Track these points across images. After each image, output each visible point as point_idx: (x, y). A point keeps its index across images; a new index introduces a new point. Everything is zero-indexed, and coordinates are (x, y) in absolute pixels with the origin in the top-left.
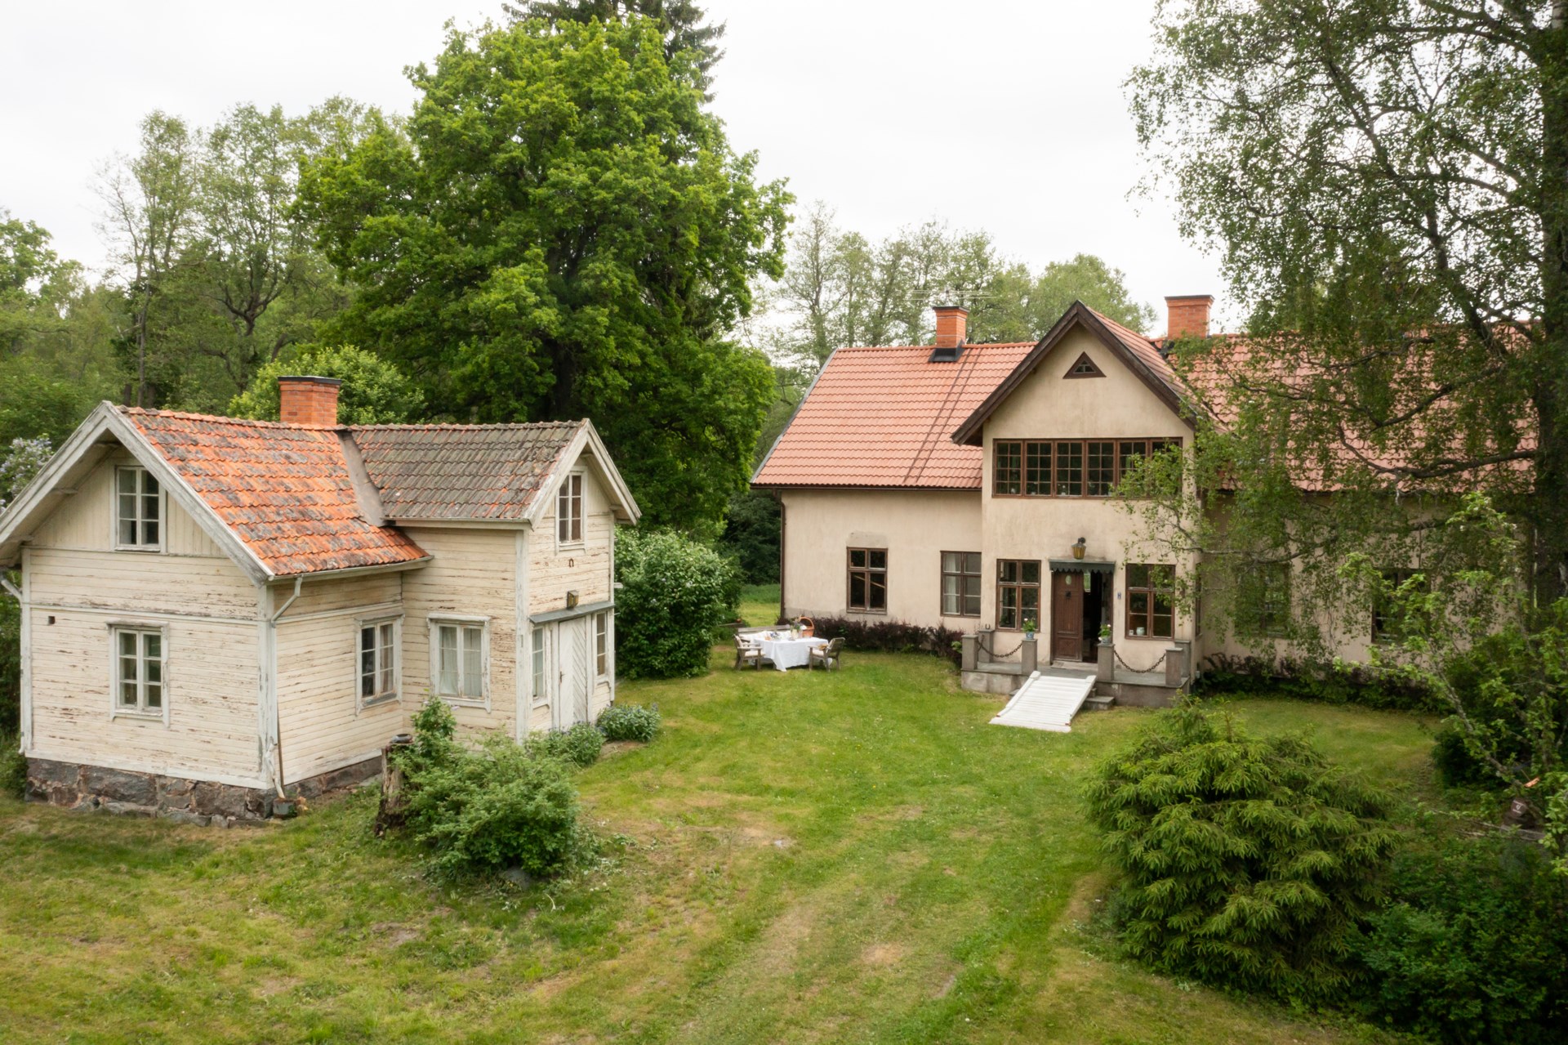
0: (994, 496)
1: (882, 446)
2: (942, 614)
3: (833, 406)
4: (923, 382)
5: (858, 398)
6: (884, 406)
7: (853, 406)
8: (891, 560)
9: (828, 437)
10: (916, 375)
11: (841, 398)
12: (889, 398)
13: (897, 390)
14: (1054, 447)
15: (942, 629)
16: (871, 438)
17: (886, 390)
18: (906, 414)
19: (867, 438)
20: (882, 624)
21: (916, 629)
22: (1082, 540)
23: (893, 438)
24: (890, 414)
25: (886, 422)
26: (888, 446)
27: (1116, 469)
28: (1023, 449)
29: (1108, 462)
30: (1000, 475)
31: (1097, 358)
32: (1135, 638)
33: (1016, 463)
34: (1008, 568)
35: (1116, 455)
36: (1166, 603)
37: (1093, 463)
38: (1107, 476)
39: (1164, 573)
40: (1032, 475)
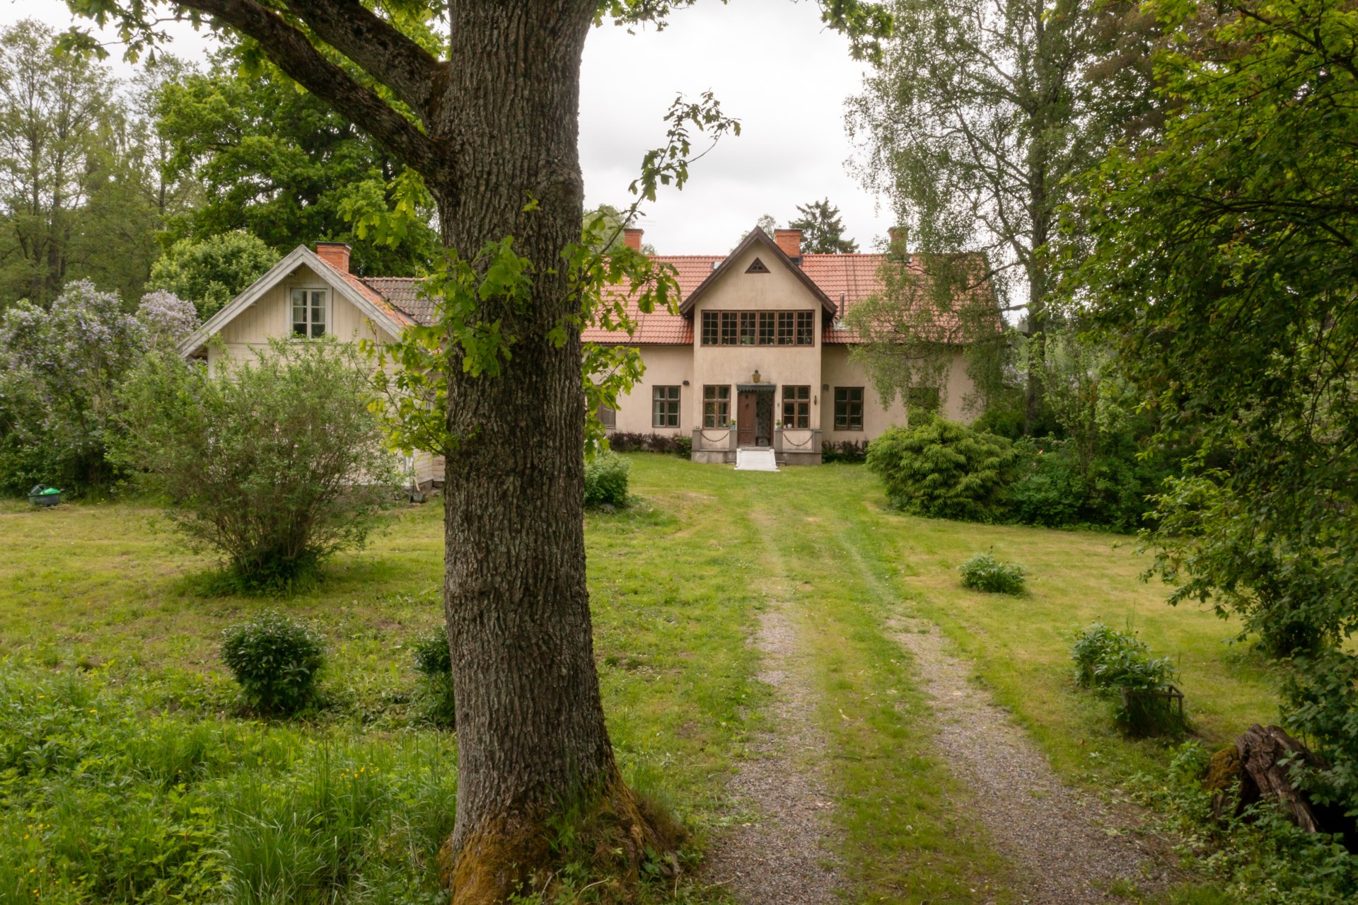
0: (702, 346)
2: (653, 426)
15: (654, 435)
20: (615, 434)
21: (639, 435)
22: (757, 372)
27: (776, 328)
28: (720, 316)
29: (771, 324)
30: (705, 332)
31: (766, 261)
32: (788, 429)
33: (715, 325)
34: (709, 391)
35: (776, 320)
36: (805, 409)
37: (763, 325)
38: (771, 333)
39: (804, 391)
40: (725, 333)
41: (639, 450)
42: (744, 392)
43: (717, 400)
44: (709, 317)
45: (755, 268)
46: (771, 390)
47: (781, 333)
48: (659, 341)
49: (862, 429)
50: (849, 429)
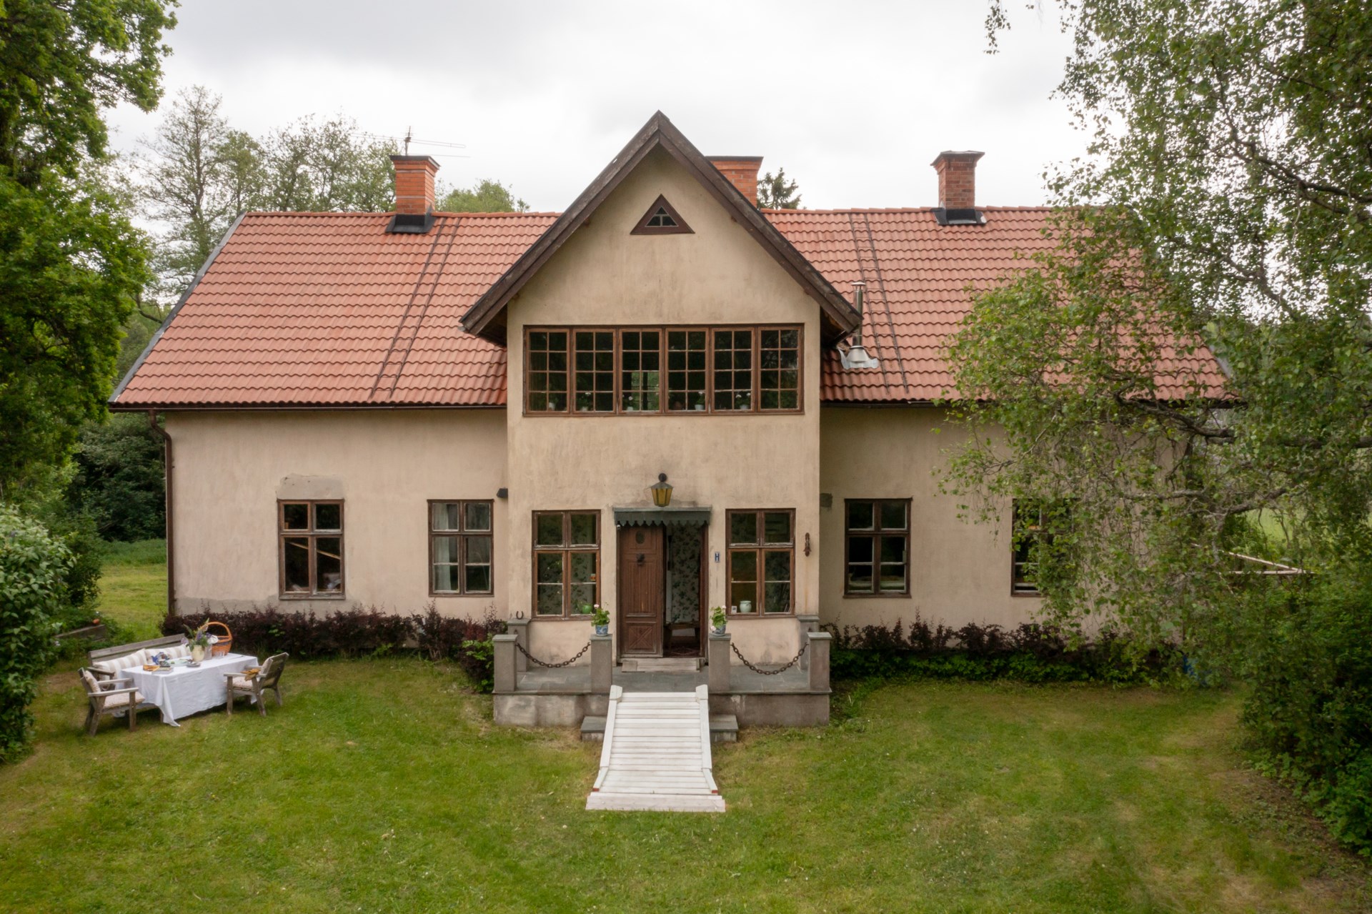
0: (525, 415)
1: (329, 345)
2: (431, 593)
3: (246, 289)
4: (380, 259)
5: (284, 279)
6: (326, 290)
7: (278, 289)
8: (351, 516)
9: (242, 333)
10: (369, 249)
11: (259, 279)
12: (331, 280)
13: (344, 269)
14: (618, 339)
15: (433, 615)
16: (310, 334)
17: (328, 269)
18: (361, 300)
19: (302, 333)
20: (340, 617)
21: (396, 619)
22: (663, 478)
23: (344, 334)
24: (336, 300)
25: (331, 311)
26: (339, 345)
27: (710, 371)
28: (571, 340)
29: (698, 361)
30: (534, 382)
31: (683, 203)
32: (740, 616)
33: (559, 362)
34: (547, 525)
35: (710, 351)
36: (781, 564)
37: (676, 361)
38: (698, 381)
39: (781, 522)
40: (584, 382)
42: (629, 526)
43: (566, 547)
44: (545, 345)
45: (655, 221)
46: (698, 522)
47: (722, 380)
49: (907, 595)
50: (878, 593)
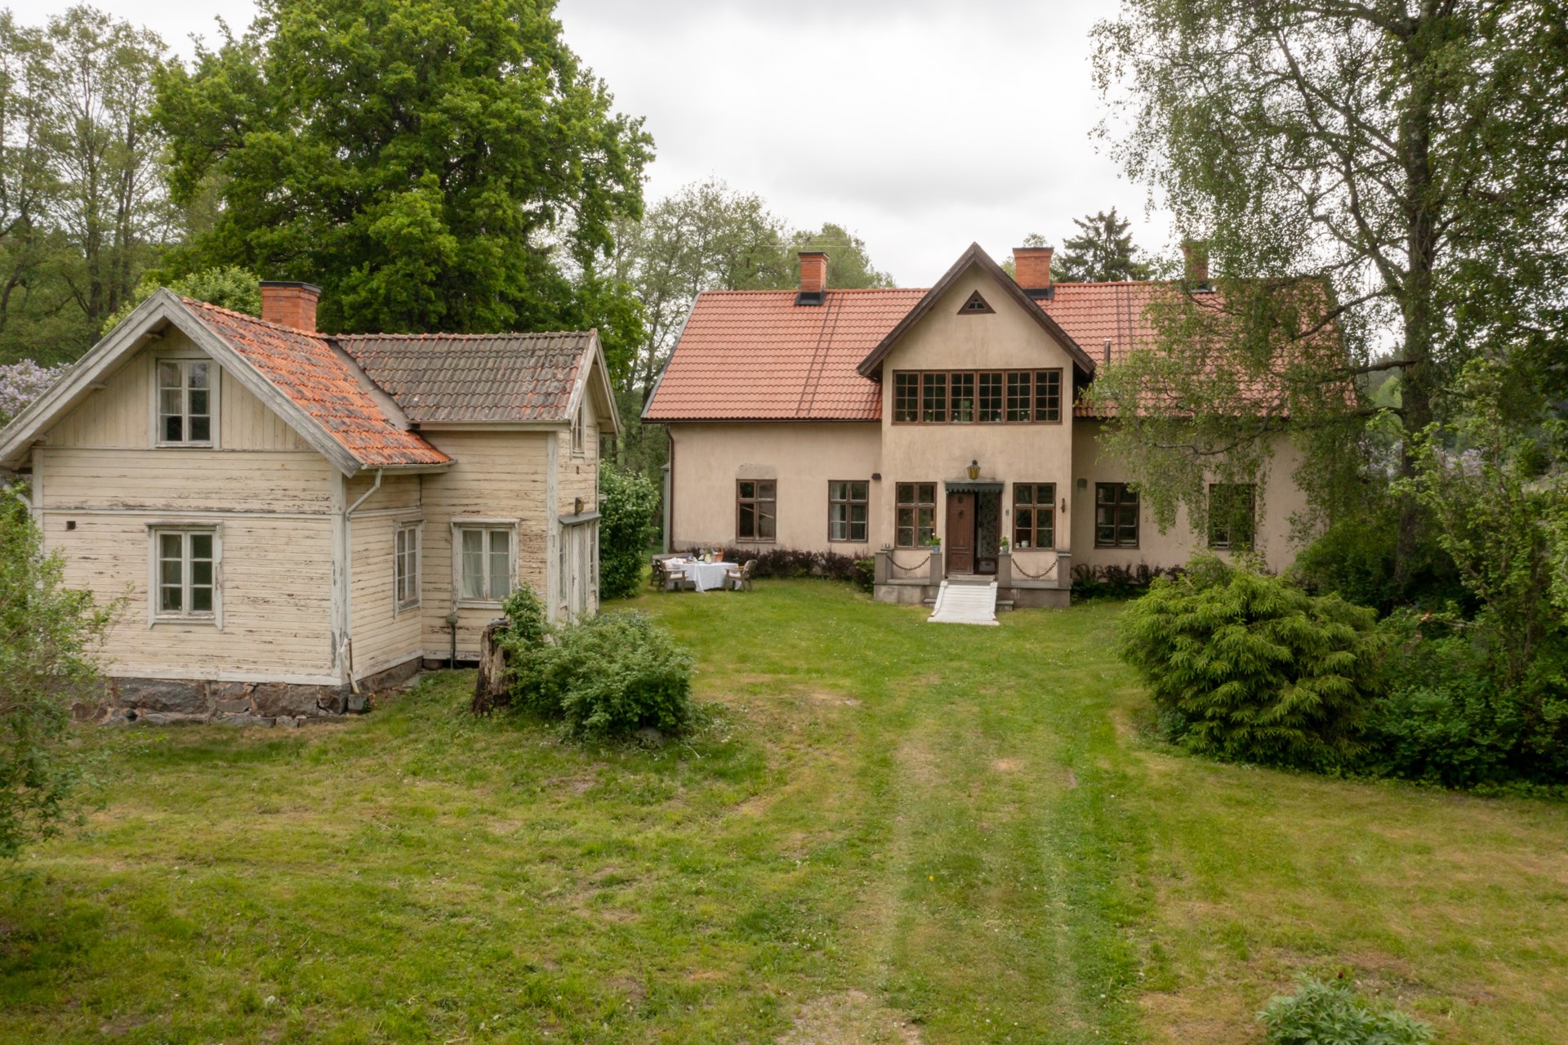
0: (893, 424)
1: (767, 382)
2: (829, 540)
3: (709, 346)
4: (793, 324)
5: (732, 338)
6: (760, 346)
7: (730, 346)
8: (781, 490)
9: (712, 375)
10: (785, 317)
11: (717, 338)
12: (763, 339)
13: (770, 331)
14: (949, 378)
15: (830, 553)
16: (754, 375)
17: (759, 331)
18: (783, 353)
19: (749, 375)
20: (775, 552)
21: (809, 554)
22: (975, 463)
23: (775, 374)
24: (768, 353)
25: (765, 360)
26: (773, 382)
27: (1004, 397)
28: (921, 379)
29: (997, 391)
30: (899, 404)
31: (989, 295)
32: (1021, 549)
33: (913, 392)
34: (905, 491)
35: (1005, 385)
36: (1047, 518)
37: (984, 391)
38: (997, 404)
39: (1046, 491)
40: (928, 405)
41: (808, 575)
42: (954, 493)
43: (916, 504)
44: (906, 383)
45: (972, 306)
46: (996, 490)
47: (1012, 403)
48: (837, 415)
49: (1137, 547)
50: (1117, 545)
